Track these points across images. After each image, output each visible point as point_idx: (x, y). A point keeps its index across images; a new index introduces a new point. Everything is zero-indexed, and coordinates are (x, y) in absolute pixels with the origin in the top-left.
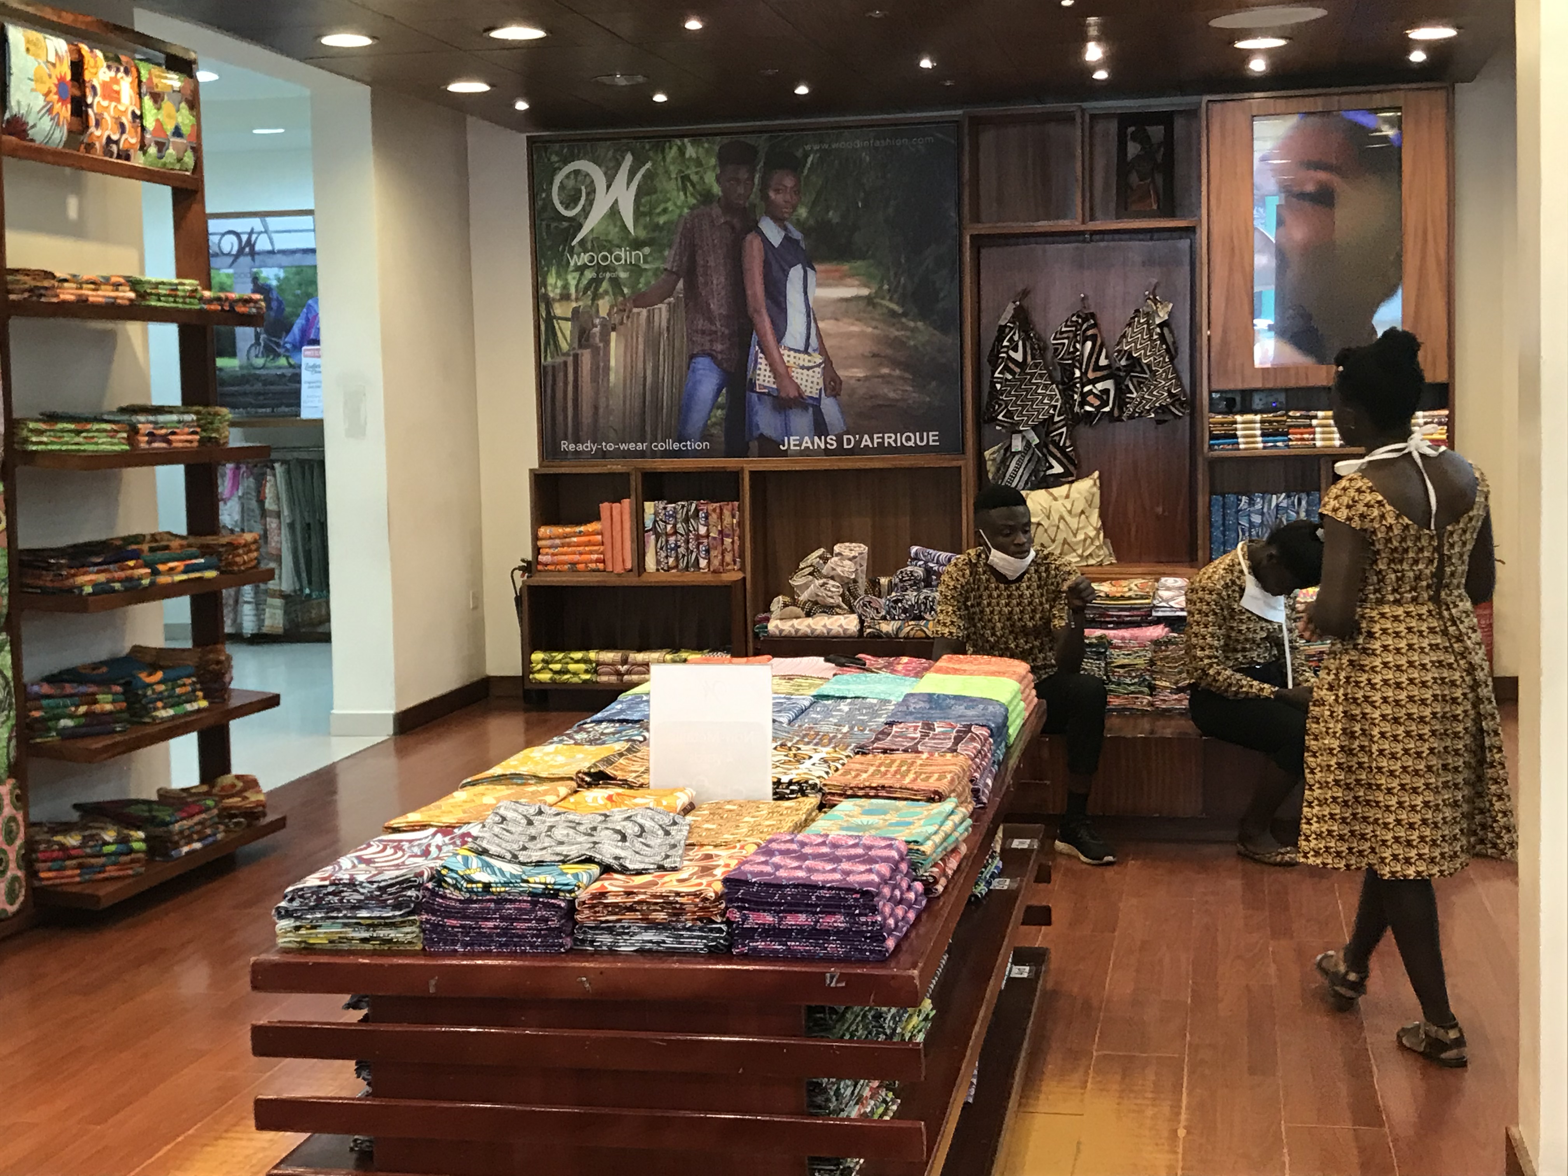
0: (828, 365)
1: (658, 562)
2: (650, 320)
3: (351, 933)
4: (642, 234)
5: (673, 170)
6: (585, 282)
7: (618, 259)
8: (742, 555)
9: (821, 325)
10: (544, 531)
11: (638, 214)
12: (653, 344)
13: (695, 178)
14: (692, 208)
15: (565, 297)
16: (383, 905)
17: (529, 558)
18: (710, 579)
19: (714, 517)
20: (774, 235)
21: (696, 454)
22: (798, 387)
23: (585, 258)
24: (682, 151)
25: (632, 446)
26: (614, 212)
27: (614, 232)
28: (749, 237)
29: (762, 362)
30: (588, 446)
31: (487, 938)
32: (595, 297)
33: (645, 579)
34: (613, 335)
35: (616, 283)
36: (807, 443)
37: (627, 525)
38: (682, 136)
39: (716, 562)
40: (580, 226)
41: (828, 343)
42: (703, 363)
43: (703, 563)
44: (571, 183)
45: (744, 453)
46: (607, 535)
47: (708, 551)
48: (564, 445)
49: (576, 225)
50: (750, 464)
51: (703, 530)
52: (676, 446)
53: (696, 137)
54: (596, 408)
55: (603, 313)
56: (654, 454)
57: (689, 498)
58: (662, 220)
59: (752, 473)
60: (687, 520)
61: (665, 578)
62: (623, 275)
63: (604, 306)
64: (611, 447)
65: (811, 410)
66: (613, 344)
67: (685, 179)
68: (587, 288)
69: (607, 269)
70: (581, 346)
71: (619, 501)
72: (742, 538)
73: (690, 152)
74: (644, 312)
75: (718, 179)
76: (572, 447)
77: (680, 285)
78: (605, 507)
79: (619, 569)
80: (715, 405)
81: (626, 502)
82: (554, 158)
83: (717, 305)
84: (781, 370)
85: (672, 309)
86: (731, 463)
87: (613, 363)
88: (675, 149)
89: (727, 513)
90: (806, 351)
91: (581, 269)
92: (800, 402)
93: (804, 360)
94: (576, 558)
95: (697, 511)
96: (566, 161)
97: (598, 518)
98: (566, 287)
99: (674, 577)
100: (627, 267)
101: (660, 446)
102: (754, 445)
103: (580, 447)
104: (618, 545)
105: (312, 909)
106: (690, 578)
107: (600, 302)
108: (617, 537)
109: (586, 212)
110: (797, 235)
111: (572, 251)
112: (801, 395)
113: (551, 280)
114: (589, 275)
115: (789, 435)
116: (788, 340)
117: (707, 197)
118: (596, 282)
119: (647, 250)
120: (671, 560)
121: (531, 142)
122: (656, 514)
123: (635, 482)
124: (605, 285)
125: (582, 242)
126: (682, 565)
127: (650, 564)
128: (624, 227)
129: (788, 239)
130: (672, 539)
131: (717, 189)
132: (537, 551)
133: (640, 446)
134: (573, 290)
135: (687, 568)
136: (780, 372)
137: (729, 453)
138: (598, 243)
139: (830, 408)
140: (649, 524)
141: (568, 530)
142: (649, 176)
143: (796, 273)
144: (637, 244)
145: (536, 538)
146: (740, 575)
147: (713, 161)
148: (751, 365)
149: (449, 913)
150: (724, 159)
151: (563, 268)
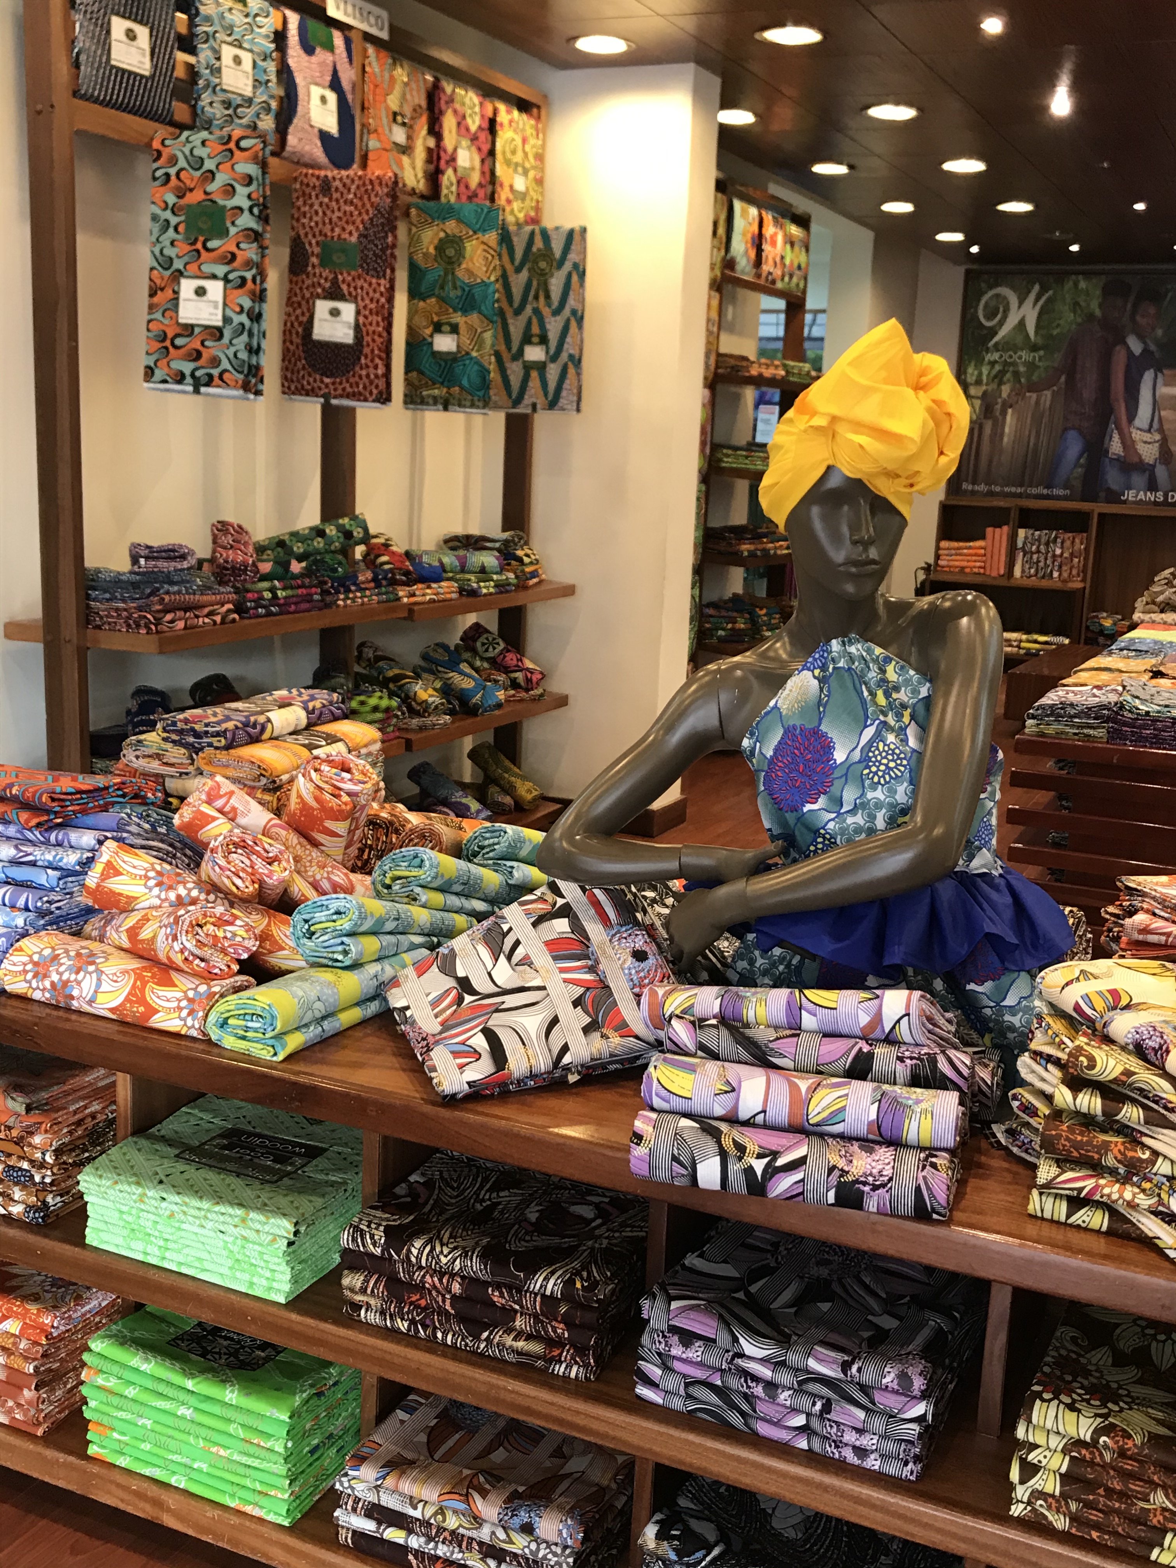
0: (1164, 444)
1: (1023, 571)
2: (1037, 403)
3: (1068, 729)
4: (1040, 341)
5: (1068, 298)
6: (994, 372)
7: (1020, 358)
8: (1084, 571)
9: (1163, 413)
10: (944, 544)
11: (1038, 327)
12: (1037, 418)
13: (1083, 304)
14: (1079, 325)
15: (978, 382)
16: (1089, 718)
17: (931, 561)
18: (1059, 585)
19: (1068, 543)
20: (1135, 346)
21: (1058, 498)
22: (1140, 456)
23: (996, 356)
24: (1076, 284)
25: (1013, 489)
26: (1022, 324)
27: (1019, 340)
28: (1118, 348)
29: (1116, 437)
30: (982, 488)
31: (1146, 739)
32: (1001, 383)
33: (1013, 583)
34: (1010, 411)
35: (1016, 374)
36: (1141, 496)
37: (1004, 544)
38: (1077, 273)
39: (1065, 575)
40: (996, 333)
41: (1166, 427)
42: (1072, 435)
43: (1056, 574)
44: (993, 303)
45: (1094, 499)
46: (989, 549)
47: (1060, 567)
48: (965, 486)
49: (993, 332)
50: (1099, 508)
51: (1058, 551)
52: (1045, 492)
53: (1087, 275)
54: (990, 462)
55: (1004, 395)
56: (1029, 496)
57: (1051, 529)
58: (1055, 332)
59: (1100, 515)
60: (1047, 544)
61: (1027, 583)
62: (1022, 369)
63: (1006, 390)
64: (998, 489)
65: (1147, 474)
66: (1009, 418)
67: (1076, 304)
68: (995, 377)
69: (1012, 364)
70: (986, 417)
71: (1000, 527)
72: (1086, 559)
73: (1083, 285)
74: (1034, 396)
75: (1100, 306)
76: (970, 487)
77: (1063, 379)
78: (989, 531)
79: (994, 574)
80: (1077, 464)
81: (1005, 528)
82: (983, 285)
83: (1088, 393)
84: (1129, 443)
85: (1054, 394)
86: (1085, 506)
87: (1007, 430)
88: (1071, 283)
89: (1077, 541)
90: (1149, 431)
91: (992, 364)
92: (1141, 467)
93: (1147, 437)
94: (965, 564)
95: (1056, 538)
96: (991, 288)
97: (983, 537)
98: (980, 374)
99: (1033, 582)
100: (1026, 363)
101: (1034, 491)
102: (1102, 495)
103: (976, 488)
104: (996, 558)
105: (1048, 716)
106: (1045, 584)
107: (1003, 387)
108: (996, 551)
109: (1001, 323)
110: (1152, 347)
111: (988, 350)
112: (1141, 460)
113: (970, 370)
114: (997, 367)
115: (1129, 488)
116: (1137, 422)
117: (1091, 317)
118: (1002, 373)
119: (1042, 353)
120: (1032, 571)
121: (968, 272)
122: (1026, 538)
123: (1015, 515)
124: (1008, 375)
125: (996, 344)
126: (1041, 574)
127: (1017, 572)
128: (1027, 335)
129: (1145, 351)
130: (1035, 556)
131: (1098, 313)
132: (937, 557)
133: (1019, 490)
134: (984, 378)
135: (1043, 577)
136: (1128, 444)
137: (1083, 500)
138: (1007, 346)
139: (1161, 472)
140: (1020, 544)
141: (961, 544)
142: (1049, 300)
143: (1148, 376)
144: (1034, 348)
145: (938, 548)
146: (1080, 585)
147: (1098, 292)
148: (1107, 438)
149: (1125, 724)
150: (1108, 291)
151: (980, 362)
